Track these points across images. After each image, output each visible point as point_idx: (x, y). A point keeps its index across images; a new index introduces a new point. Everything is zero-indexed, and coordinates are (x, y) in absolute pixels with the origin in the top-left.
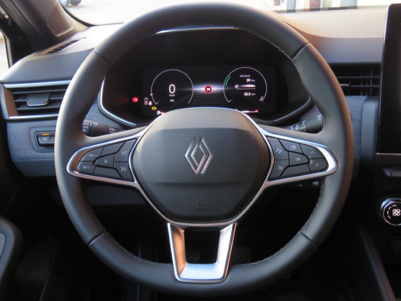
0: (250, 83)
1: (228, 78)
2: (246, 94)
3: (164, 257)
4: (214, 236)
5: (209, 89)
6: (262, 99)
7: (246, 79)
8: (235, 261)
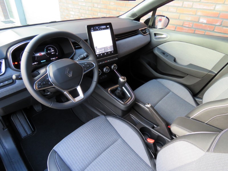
0: (52, 50)
1: (45, 50)
2: (52, 53)
3: (68, 100)
4: (76, 90)
5: (40, 54)
6: (57, 54)
7: (50, 49)
8: (84, 91)
